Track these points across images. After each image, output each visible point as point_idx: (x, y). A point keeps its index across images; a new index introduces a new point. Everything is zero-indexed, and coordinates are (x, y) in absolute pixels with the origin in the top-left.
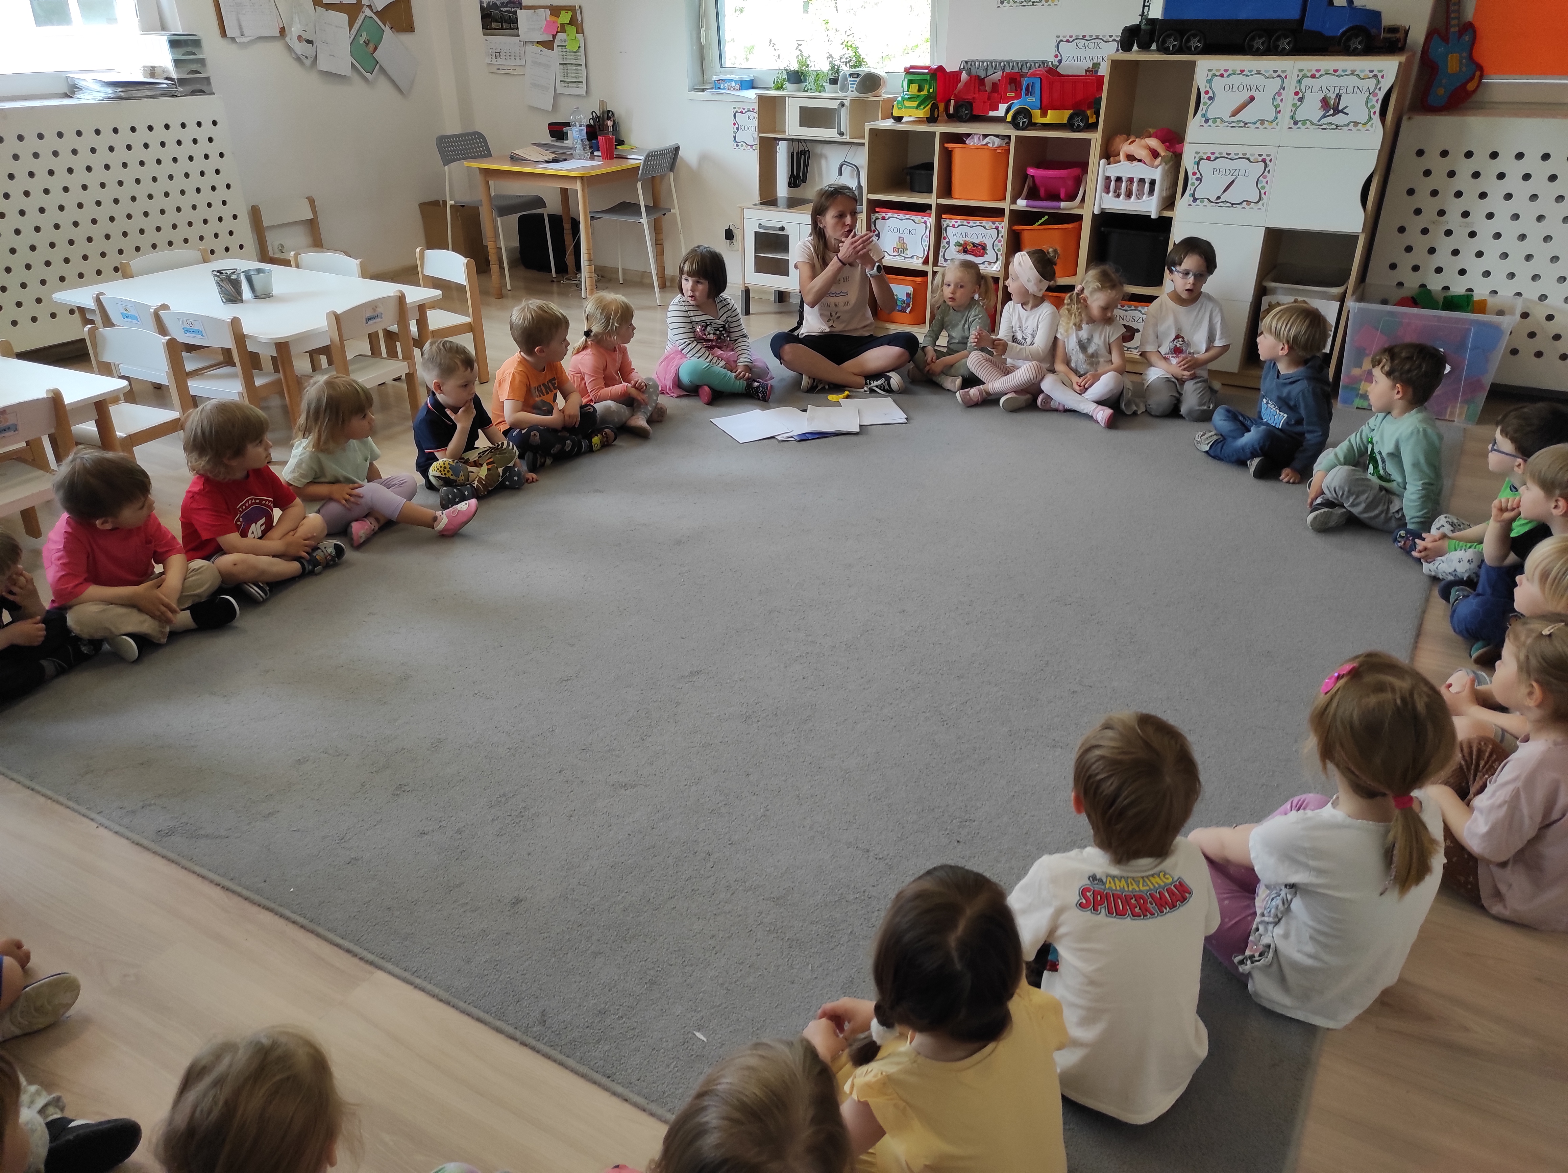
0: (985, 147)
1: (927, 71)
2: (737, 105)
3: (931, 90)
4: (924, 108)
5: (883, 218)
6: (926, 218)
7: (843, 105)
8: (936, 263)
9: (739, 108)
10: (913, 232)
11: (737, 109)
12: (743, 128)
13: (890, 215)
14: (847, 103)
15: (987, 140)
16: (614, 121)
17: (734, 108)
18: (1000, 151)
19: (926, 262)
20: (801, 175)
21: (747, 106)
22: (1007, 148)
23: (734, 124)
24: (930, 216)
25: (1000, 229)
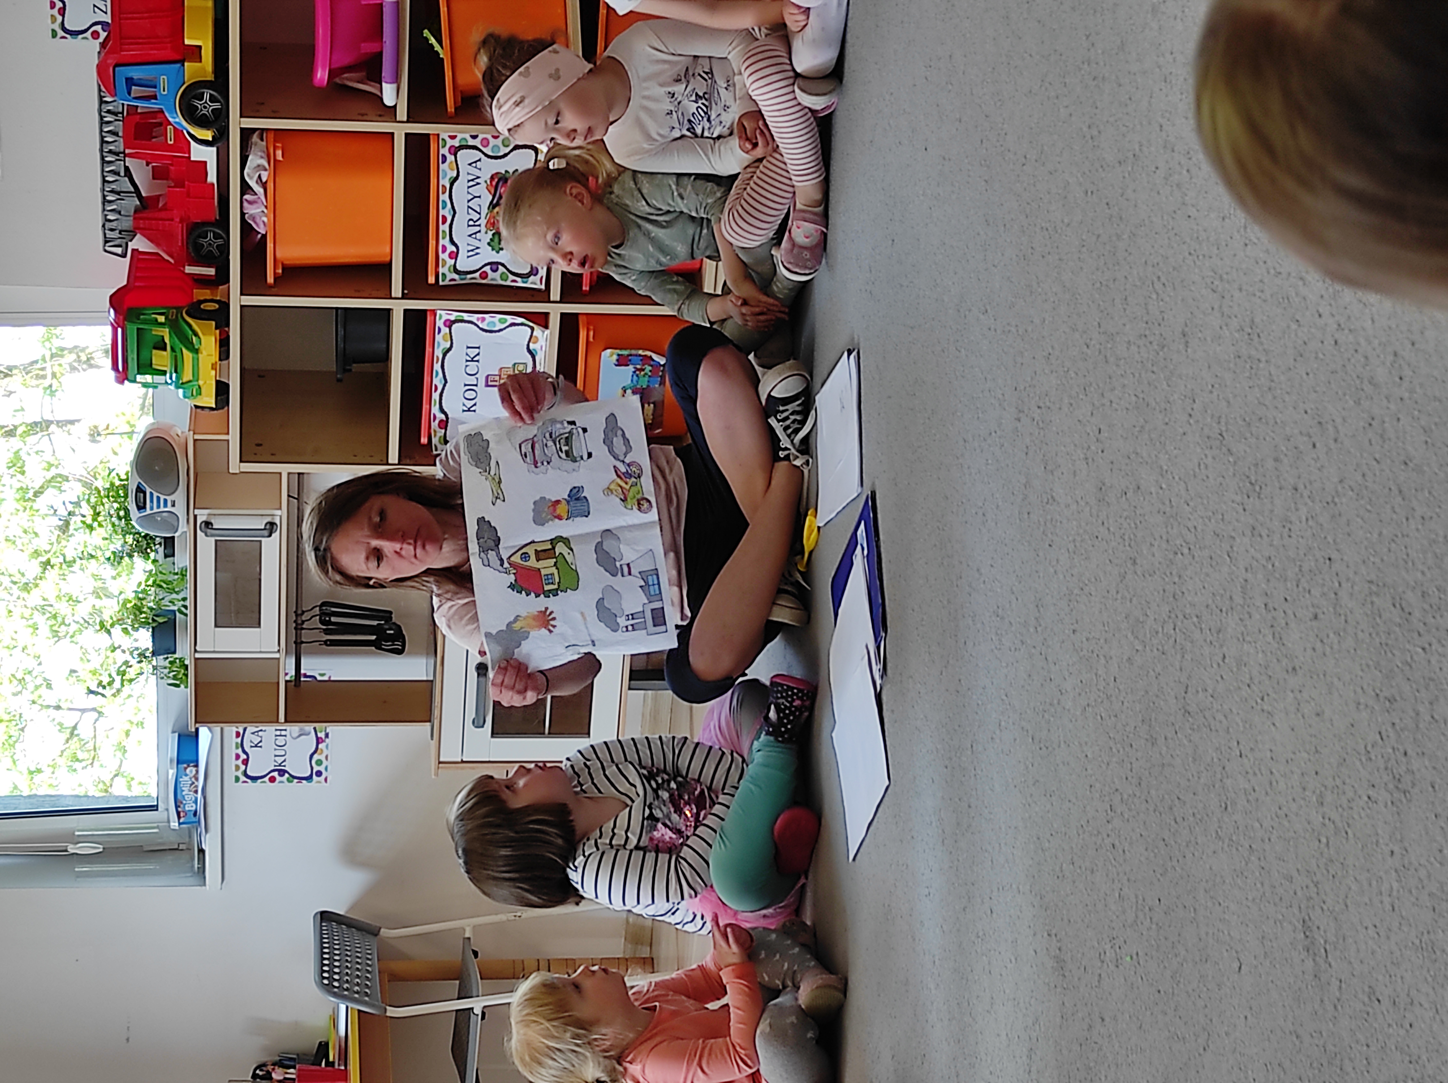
0: (270, 186)
1: (120, 330)
2: (231, 772)
3: (162, 319)
4: (196, 334)
5: (444, 424)
6: (440, 323)
7: (208, 524)
8: (542, 295)
9: (237, 768)
10: (473, 352)
11: (239, 774)
12: (280, 760)
13: (435, 410)
14: (202, 515)
15: (252, 183)
16: (274, 1064)
17: (237, 779)
18: (279, 153)
19: (542, 320)
20: (375, 623)
21: (231, 750)
22: (271, 135)
23: (272, 780)
24: (434, 312)
25: (456, 143)
